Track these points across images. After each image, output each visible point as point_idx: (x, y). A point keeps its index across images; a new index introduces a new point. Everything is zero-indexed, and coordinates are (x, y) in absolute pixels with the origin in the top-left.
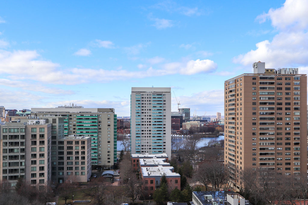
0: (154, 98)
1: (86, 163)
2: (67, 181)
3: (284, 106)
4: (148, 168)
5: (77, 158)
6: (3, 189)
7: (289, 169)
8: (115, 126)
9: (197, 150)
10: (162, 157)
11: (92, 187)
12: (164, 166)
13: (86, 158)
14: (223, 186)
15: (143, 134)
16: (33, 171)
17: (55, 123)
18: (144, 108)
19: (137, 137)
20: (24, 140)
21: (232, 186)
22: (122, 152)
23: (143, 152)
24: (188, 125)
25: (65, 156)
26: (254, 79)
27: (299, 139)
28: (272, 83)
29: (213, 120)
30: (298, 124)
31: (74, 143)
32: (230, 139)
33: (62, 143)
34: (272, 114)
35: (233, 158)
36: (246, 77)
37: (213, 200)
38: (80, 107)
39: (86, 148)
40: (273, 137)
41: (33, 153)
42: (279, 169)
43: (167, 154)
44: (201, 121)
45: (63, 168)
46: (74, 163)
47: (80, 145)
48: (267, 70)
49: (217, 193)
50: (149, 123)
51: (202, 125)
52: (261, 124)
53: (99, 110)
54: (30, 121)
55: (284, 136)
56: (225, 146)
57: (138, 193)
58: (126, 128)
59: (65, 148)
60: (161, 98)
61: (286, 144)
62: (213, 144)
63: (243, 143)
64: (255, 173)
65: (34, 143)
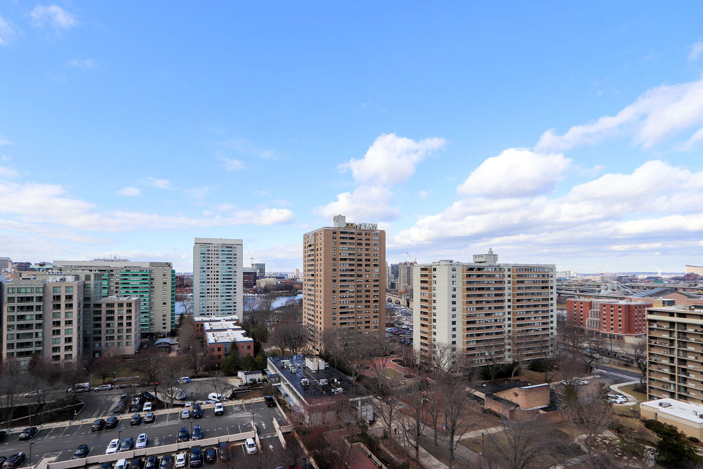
0: (222, 251)
1: (133, 330)
2: (105, 355)
3: (364, 263)
4: (215, 333)
5: (120, 325)
6: (8, 370)
7: (369, 327)
8: (172, 283)
9: (274, 310)
10: (232, 320)
11: (142, 360)
12: (234, 329)
13: (133, 324)
14: (301, 349)
15: (208, 293)
16: (55, 343)
17: (90, 280)
18: (210, 263)
19: (201, 296)
20: (41, 304)
21: (311, 349)
22: (182, 315)
23: (208, 314)
24: (262, 283)
25: (104, 322)
26: (334, 233)
27: (378, 296)
28: (353, 238)
29: (290, 276)
30: (377, 281)
31: (116, 306)
32: (309, 297)
33: (99, 305)
34: (352, 270)
35: (313, 318)
36: (326, 230)
37: (290, 365)
38: (126, 260)
39: (133, 311)
40: (353, 295)
41: (55, 320)
42: (359, 328)
43: (239, 316)
44: (277, 278)
45: (100, 339)
46: (116, 331)
47: (125, 308)
48: (348, 225)
49: (295, 357)
50: (216, 281)
51: (279, 282)
52: (341, 281)
53: (152, 264)
54: (51, 278)
55: (364, 294)
56: (304, 305)
57: (202, 364)
58: (187, 286)
59: (104, 312)
60: (231, 251)
61: (366, 302)
62: (291, 304)
63: (323, 302)
64: (335, 334)
65: (58, 307)
